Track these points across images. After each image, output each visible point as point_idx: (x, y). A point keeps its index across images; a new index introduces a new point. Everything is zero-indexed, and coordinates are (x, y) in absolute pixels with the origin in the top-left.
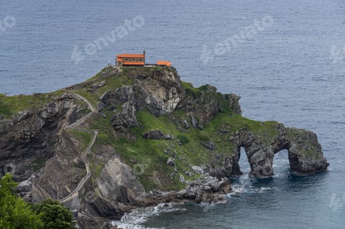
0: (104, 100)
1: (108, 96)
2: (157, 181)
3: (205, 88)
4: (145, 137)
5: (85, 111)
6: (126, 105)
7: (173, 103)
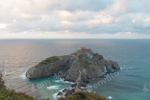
0: (79, 56)
1: (80, 55)
2: (93, 73)
3: (97, 54)
4: (88, 64)
5: (76, 59)
6: (84, 57)
7: (92, 57)
